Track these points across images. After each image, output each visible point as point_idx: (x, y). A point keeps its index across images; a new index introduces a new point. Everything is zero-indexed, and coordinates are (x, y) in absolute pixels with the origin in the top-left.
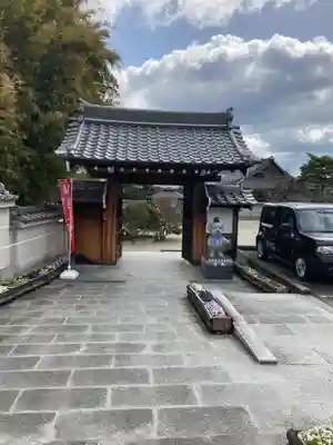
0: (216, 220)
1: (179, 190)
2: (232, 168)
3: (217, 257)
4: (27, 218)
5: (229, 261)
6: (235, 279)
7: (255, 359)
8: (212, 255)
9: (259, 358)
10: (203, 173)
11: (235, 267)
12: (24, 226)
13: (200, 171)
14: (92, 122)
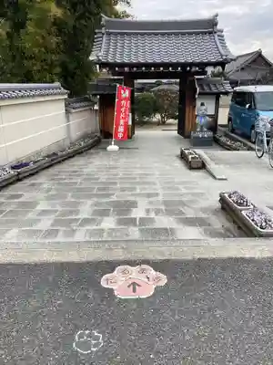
0: (202, 104)
1: (176, 83)
2: (215, 65)
3: (201, 131)
4: (75, 105)
5: (210, 134)
7: (214, 177)
9: (218, 177)
10: (193, 69)
11: (214, 137)
12: (74, 111)
13: (191, 68)
14: (111, 33)
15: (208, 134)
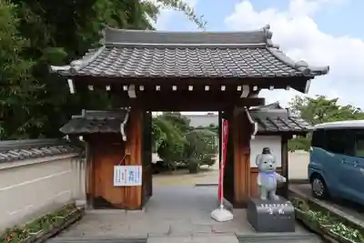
0: (266, 151)
5: (289, 207)
6: (299, 232)
8: (264, 198)
15: (285, 207)
